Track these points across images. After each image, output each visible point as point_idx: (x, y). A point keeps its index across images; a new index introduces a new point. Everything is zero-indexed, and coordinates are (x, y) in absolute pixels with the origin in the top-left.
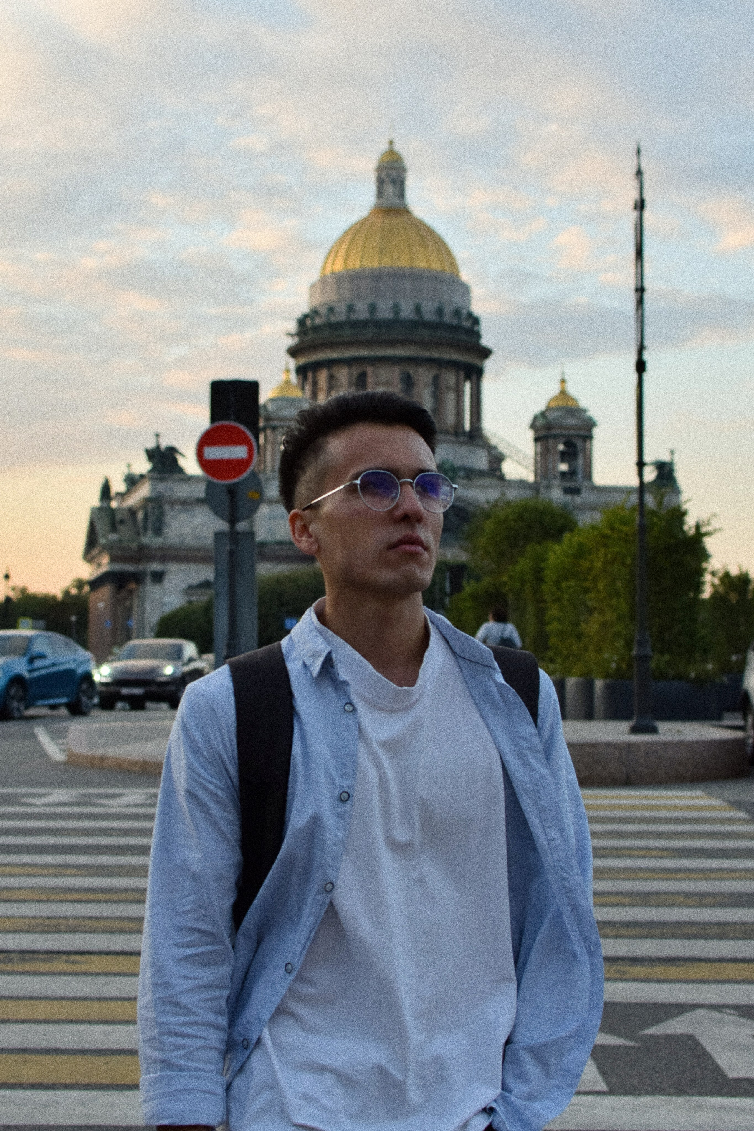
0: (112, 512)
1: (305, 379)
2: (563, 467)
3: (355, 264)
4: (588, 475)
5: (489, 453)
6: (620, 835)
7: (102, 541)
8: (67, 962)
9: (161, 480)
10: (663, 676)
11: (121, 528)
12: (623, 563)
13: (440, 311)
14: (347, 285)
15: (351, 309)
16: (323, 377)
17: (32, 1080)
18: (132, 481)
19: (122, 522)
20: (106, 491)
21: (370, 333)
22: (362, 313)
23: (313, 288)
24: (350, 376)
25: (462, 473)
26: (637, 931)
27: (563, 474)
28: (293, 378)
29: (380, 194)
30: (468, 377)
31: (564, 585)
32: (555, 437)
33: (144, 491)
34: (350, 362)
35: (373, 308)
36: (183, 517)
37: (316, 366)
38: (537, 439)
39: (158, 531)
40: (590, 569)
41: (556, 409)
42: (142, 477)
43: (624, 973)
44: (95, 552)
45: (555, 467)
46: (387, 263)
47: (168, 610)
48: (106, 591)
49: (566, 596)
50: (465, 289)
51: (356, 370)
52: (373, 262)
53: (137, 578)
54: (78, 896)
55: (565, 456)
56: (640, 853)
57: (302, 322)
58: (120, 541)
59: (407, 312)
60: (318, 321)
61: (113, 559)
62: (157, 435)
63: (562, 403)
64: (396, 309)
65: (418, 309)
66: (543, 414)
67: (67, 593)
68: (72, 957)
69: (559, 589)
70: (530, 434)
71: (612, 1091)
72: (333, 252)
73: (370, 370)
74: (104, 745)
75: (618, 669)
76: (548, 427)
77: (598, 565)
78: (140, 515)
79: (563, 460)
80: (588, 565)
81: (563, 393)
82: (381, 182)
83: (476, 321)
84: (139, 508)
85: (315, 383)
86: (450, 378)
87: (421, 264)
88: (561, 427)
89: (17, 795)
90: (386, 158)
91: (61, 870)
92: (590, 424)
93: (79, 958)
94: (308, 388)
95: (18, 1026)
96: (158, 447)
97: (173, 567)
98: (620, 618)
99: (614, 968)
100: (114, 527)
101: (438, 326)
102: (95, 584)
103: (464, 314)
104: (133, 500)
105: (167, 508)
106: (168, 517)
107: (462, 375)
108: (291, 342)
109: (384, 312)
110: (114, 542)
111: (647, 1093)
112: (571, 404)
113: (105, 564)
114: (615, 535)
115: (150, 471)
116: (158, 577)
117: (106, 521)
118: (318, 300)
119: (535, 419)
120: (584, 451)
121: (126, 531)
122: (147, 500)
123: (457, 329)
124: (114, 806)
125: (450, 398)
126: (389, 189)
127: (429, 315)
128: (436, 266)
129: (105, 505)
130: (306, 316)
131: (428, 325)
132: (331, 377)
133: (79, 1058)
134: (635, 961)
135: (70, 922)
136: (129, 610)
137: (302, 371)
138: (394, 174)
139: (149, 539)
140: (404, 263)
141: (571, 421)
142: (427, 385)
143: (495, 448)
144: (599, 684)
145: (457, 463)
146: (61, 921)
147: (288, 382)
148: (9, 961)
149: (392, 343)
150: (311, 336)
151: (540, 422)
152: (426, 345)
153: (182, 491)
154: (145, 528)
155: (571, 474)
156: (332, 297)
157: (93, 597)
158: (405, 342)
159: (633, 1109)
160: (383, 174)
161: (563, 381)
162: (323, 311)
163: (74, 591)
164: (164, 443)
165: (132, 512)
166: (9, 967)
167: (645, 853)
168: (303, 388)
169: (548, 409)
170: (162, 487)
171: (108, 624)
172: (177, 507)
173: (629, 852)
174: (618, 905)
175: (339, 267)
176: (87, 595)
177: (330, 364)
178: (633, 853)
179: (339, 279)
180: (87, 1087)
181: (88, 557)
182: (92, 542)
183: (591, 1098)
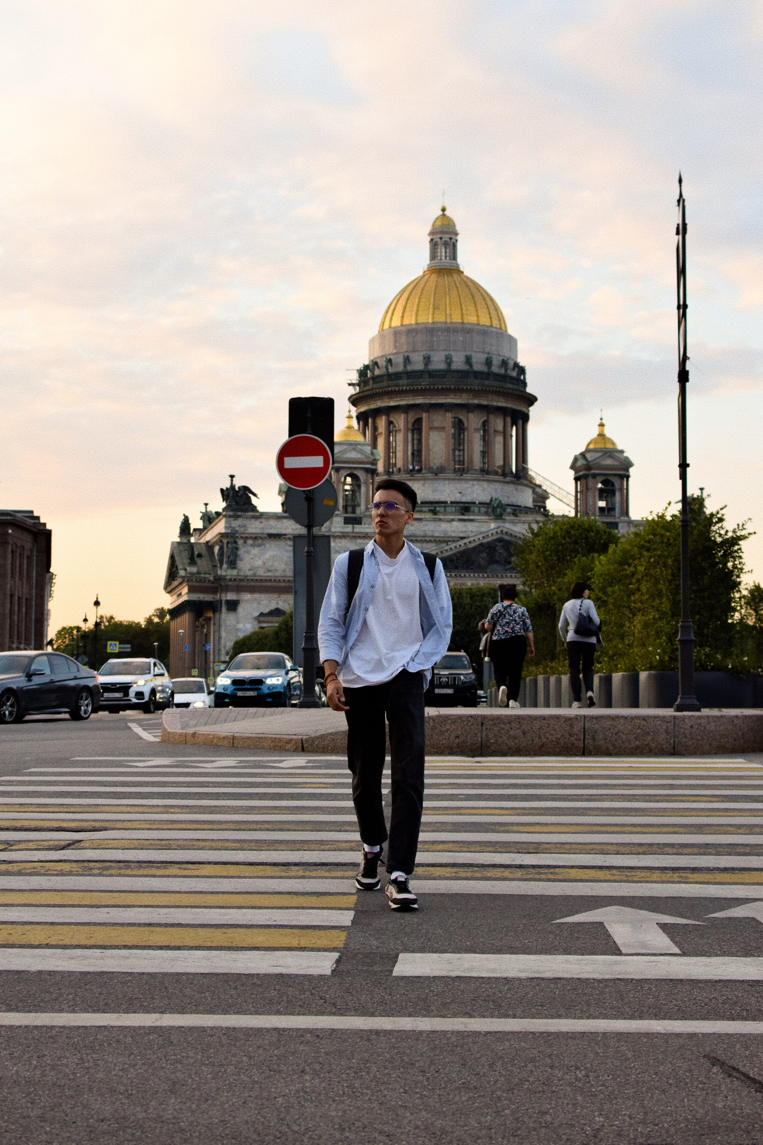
0: (191, 546)
1: (366, 424)
2: (602, 504)
3: (410, 320)
4: (626, 512)
5: (534, 492)
6: (672, 787)
7: (182, 573)
8: (180, 868)
9: (236, 517)
10: (703, 667)
11: (198, 561)
12: (665, 565)
13: (489, 362)
14: (403, 339)
15: (407, 360)
16: (382, 423)
17: (159, 944)
18: (209, 519)
19: (200, 555)
20: (185, 528)
21: (425, 383)
22: (417, 364)
23: (372, 341)
24: (407, 422)
25: (509, 510)
26: (696, 850)
27: (601, 509)
28: (354, 423)
29: (433, 256)
30: (514, 423)
31: (609, 590)
32: (594, 476)
33: (220, 527)
34: (406, 409)
35: (427, 360)
36: (255, 551)
37: (376, 413)
38: (576, 479)
39: (233, 564)
40: (633, 574)
41: (595, 451)
42: (218, 514)
43: (686, 878)
44: (175, 583)
45: (595, 504)
46: (440, 318)
47: (241, 635)
48: (186, 618)
49: (611, 600)
50: (512, 341)
51: (412, 417)
52: (427, 318)
53: (214, 607)
54: (184, 826)
55: (603, 494)
56: (692, 799)
57: (363, 373)
58: (198, 573)
59: (458, 363)
60: (377, 372)
61: (192, 590)
62: (232, 477)
63: (600, 446)
64: (449, 360)
65: (468, 360)
66: (583, 455)
67: (149, 621)
68: (184, 866)
69: (605, 593)
70: (572, 474)
71: (684, 954)
72: (391, 310)
73: (424, 415)
74: (196, 726)
75: (661, 661)
76: (588, 467)
77: (641, 569)
78: (217, 549)
79: (601, 499)
80: (632, 569)
81: (601, 435)
82: (434, 244)
83: (522, 371)
84: (216, 543)
85: (375, 429)
86: (497, 423)
87: (472, 319)
88: (600, 467)
89: (121, 761)
90: (439, 223)
91: (167, 809)
92: (627, 465)
93: (190, 866)
94: (368, 433)
95: (141, 909)
96: (233, 487)
97: (247, 596)
98: (663, 615)
99: (677, 874)
100: (192, 561)
101: (488, 375)
102: (175, 612)
103: (511, 364)
104: (210, 536)
105: (240, 542)
106: (241, 552)
107: (509, 420)
108: (352, 391)
109: (438, 363)
110: (192, 574)
111: (717, 955)
112: (609, 446)
113: (185, 594)
114: (658, 539)
115: (224, 509)
116: (233, 606)
117: (185, 554)
118: (377, 353)
119: (576, 459)
120: (621, 489)
121: (203, 564)
122: (222, 535)
123: (504, 378)
124: (209, 768)
125: (498, 441)
126: (442, 251)
127: (478, 366)
128: (485, 321)
129: (185, 540)
130: (366, 367)
131: (477, 374)
132: (390, 423)
133: (200, 930)
134: (694, 870)
135: (179, 843)
136: (207, 636)
137: (362, 417)
138: (446, 237)
139: (225, 571)
140: (456, 318)
141: (609, 462)
142: (477, 430)
143: (540, 486)
144: (643, 676)
145: (505, 501)
146: (171, 842)
147: (350, 427)
148: (128, 868)
149: (445, 391)
150: (371, 385)
151: (581, 462)
152: (477, 393)
153: (254, 527)
154: (221, 563)
155: (609, 510)
156: (389, 349)
157: (173, 624)
158: (457, 391)
159: (706, 965)
160: (437, 238)
161: (602, 425)
162: (382, 363)
163: (156, 620)
164: (238, 483)
165: (209, 546)
166: (129, 872)
167: (696, 799)
168: (364, 434)
169: (588, 450)
170: (236, 524)
171: (188, 649)
172: (250, 542)
173: (680, 798)
174: (675, 833)
175: (396, 322)
176: (168, 623)
177: (388, 411)
178: (684, 798)
179: (396, 333)
180: (210, 948)
181: (169, 589)
182: (172, 574)
183: (667, 958)
